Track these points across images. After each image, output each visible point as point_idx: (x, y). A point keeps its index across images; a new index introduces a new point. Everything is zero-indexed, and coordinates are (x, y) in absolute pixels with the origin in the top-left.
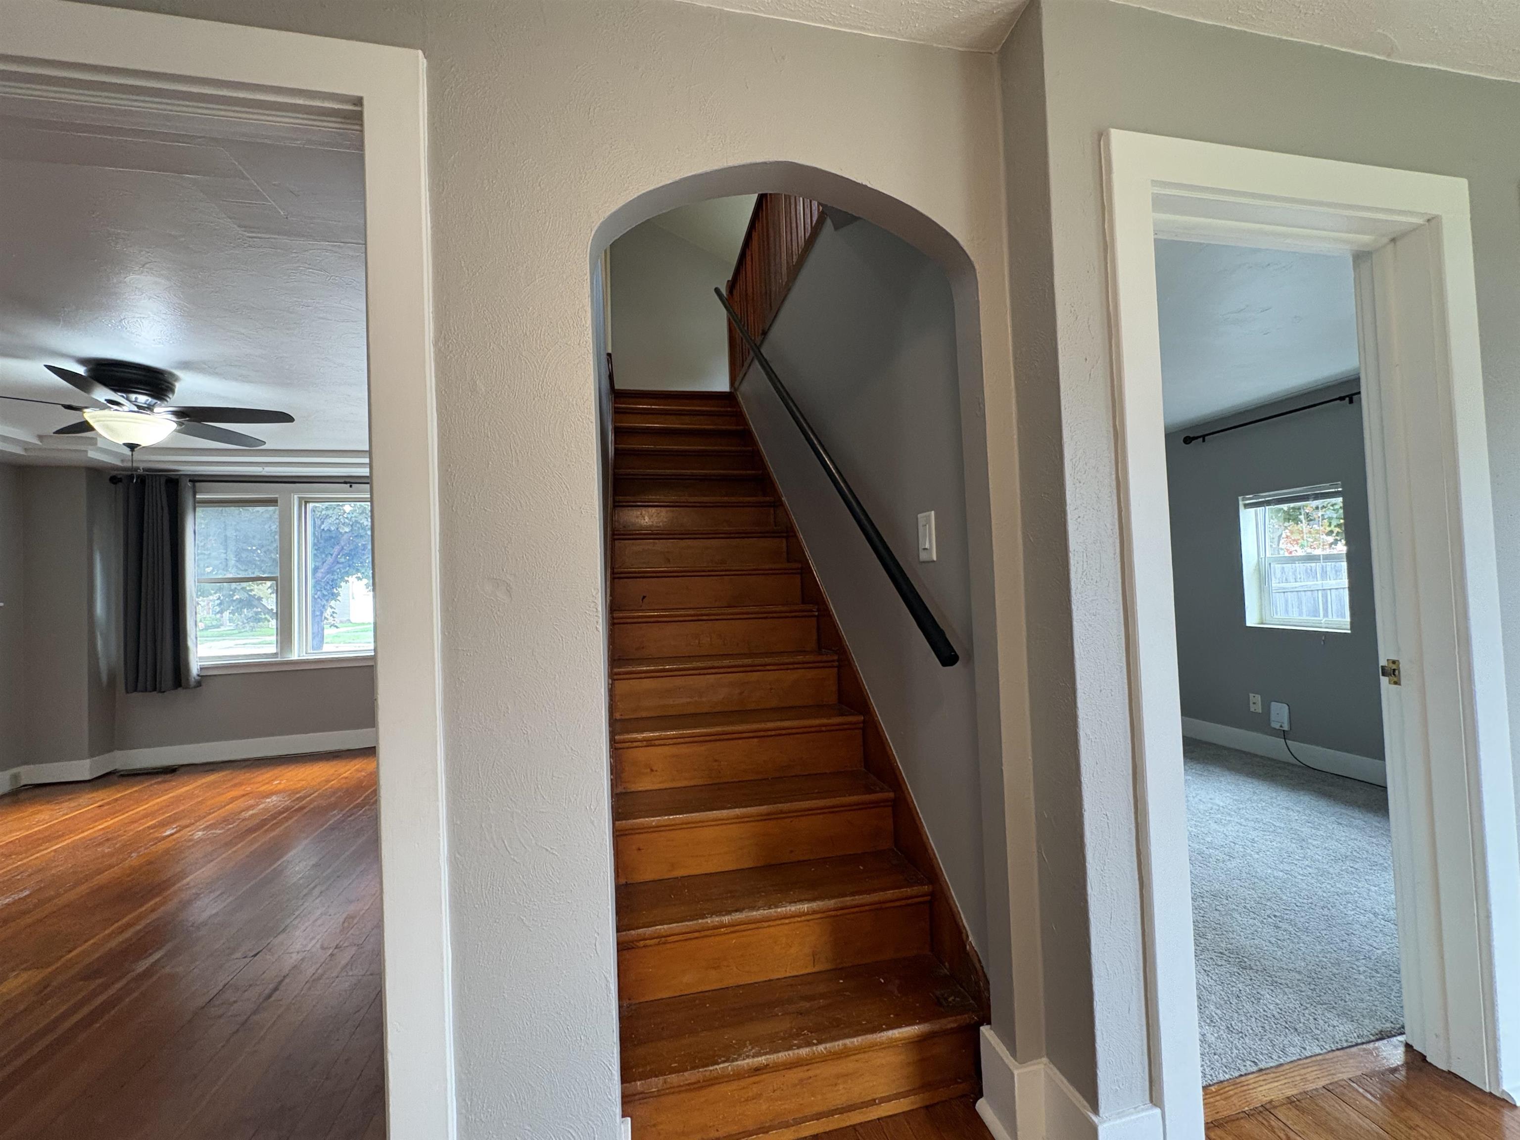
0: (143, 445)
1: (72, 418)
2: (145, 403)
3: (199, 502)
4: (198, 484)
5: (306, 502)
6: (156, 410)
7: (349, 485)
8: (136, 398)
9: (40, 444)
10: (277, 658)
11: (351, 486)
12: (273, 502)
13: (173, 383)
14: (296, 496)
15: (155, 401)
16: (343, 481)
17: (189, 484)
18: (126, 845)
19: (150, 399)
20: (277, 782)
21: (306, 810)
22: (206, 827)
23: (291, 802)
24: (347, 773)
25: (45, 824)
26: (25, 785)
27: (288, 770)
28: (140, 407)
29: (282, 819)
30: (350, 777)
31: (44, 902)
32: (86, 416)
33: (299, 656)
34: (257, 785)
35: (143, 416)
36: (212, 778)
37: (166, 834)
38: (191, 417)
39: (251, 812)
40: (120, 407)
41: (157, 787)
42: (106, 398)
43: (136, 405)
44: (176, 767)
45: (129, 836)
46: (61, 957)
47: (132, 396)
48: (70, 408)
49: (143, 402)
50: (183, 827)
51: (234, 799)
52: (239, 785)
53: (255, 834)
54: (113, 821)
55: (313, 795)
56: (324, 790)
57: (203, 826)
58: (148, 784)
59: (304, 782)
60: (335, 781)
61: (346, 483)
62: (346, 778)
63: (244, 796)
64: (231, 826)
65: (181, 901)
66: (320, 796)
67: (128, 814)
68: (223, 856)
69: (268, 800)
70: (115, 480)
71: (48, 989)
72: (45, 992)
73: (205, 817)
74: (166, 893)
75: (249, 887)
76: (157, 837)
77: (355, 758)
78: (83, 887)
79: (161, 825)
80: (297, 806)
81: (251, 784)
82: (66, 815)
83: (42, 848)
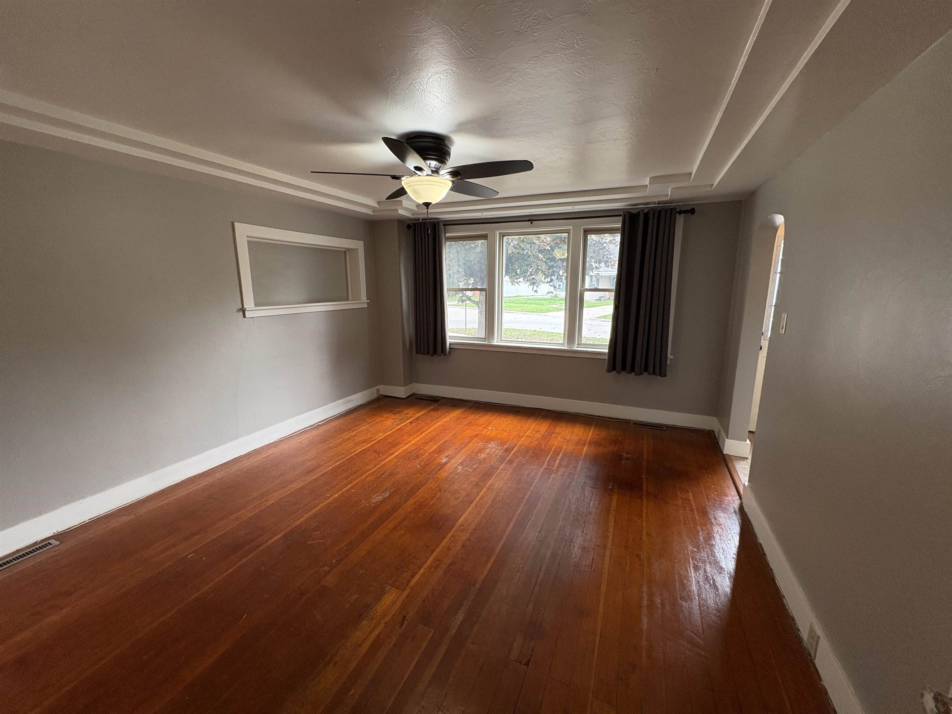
0: (433, 203)
1: (394, 187)
2: (435, 168)
3: (448, 239)
4: (446, 227)
5: (503, 236)
6: (442, 172)
7: (530, 222)
8: (430, 164)
9: (378, 207)
10: (486, 341)
11: (532, 223)
12: (485, 237)
13: (450, 147)
14: (499, 232)
15: (440, 165)
16: (528, 219)
17: (443, 227)
18: (426, 465)
19: (438, 164)
20: (490, 428)
21: (514, 465)
22: (462, 462)
23: (503, 452)
24: (529, 431)
25: (390, 430)
26: (382, 395)
27: (494, 417)
28: (433, 172)
29: (502, 469)
30: (532, 437)
31: (395, 508)
32: (403, 183)
33: (497, 342)
34: (481, 428)
35: (435, 178)
36: (456, 413)
37: (444, 461)
38: (460, 175)
39: (483, 456)
40: (422, 172)
41: (433, 413)
42: (415, 166)
43: (431, 170)
44: (439, 398)
45: (426, 456)
46: (409, 582)
47: (428, 162)
48: (394, 177)
49: (434, 167)
50: (450, 458)
51: (472, 438)
52: (471, 424)
53: (491, 481)
54: (417, 439)
55: (515, 449)
56: (520, 446)
57: (460, 461)
58: (428, 410)
59: (505, 433)
60: (524, 437)
61: (529, 220)
62: (530, 436)
63: (476, 436)
64: (474, 466)
65: (463, 546)
66: (518, 451)
67: (424, 434)
68: (477, 499)
69: (490, 446)
70: (409, 227)
71: (406, 623)
72: (405, 625)
73: (460, 451)
74: (453, 531)
75: (500, 546)
76: (439, 463)
77: (529, 417)
78: (412, 501)
79: (439, 451)
80: (508, 458)
81: (477, 425)
82: (398, 425)
83: (391, 452)
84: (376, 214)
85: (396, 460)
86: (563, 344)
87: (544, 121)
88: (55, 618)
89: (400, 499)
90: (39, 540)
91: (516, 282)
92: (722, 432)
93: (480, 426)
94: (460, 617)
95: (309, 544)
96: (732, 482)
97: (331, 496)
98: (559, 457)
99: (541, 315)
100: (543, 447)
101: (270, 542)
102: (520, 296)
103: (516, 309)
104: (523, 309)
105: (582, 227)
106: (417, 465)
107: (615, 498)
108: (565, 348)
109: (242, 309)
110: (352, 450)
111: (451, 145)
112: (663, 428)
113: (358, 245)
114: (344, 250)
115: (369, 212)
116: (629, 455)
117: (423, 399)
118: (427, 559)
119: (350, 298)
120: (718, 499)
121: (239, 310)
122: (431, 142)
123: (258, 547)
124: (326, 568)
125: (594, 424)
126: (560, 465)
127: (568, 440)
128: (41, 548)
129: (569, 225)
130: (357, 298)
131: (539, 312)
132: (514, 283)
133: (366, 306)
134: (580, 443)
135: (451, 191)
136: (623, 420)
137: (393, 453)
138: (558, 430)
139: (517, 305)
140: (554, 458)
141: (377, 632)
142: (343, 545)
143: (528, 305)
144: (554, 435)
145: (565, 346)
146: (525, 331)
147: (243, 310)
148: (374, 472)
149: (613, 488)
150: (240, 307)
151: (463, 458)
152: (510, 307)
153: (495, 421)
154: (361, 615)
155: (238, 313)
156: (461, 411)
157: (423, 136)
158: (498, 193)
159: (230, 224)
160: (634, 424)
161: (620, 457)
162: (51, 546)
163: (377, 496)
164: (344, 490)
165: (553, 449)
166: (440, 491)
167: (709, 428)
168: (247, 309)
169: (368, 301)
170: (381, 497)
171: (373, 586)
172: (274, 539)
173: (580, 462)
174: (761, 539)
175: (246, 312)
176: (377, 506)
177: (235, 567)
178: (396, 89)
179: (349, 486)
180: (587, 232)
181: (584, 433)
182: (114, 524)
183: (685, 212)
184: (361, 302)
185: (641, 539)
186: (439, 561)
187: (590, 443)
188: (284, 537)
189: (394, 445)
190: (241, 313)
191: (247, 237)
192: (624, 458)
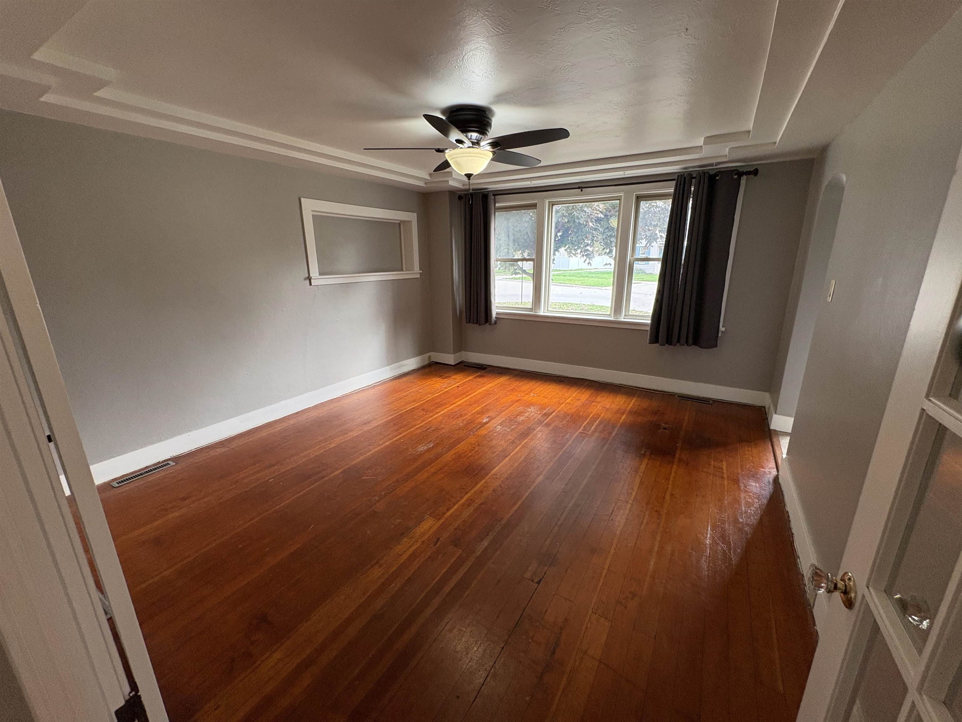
0: (475, 174)
1: (438, 160)
3: (497, 209)
4: (496, 197)
5: (553, 205)
6: (482, 144)
7: (580, 190)
8: (471, 136)
9: (428, 179)
10: (532, 311)
11: (582, 190)
12: (534, 206)
13: (491, 118)
14: (547, 201)
15: (481, 136)
16: (577, 186)
17: (493, 197)
18: (468, 424)
19: (478, 135)
20: (532, 395)
21: (551, 428)
22: (501, 422)
23: (542, 416)
24: (569, 399)
25: (439, 393)
26: (433, 362)
27: (537, 384)
28: (473, 143)
29: (539, 431)
30: (572, 404)
31: (438, 456)
32: (447, 156)
33: (544, 312)
34: (523, 394)
35: (475, 150)
36: (503, 380)
37: (484, 421)
38: (500, 145)
39: (522, 418)
40: (463, 145)
41: (479, 380)
42: (456, 138)
43: (471, 142)
44: (486, 366)
45: (469, 416)
46: (444, 514)
47: (469, 134)
48: (439, 151)
49: (475, 138)
50: (491, 419)
51: (513, 403)
52: (514, 391)
53: (526, 440)
54: (462, 401)
55: (553, 414)
56: (558, 411)
57: (500, 422)
58: (475, 376)
59: (546, 400)
60: (564, 404)
61: (579, 188)
62: (570, 404)
63: (517, 401)
64: (513, 427)
65: (494, 491)
66: (557, 416)
67: (468, 397)
68: (512, 454)
69: (529, 410)
70: (460, 198)
71: (439, 543)
72: (438, 545)
73: (500, 414)
74: (487, 478)
75: (527, 494)
76: (480, 422)
77: (572, 386)
78: (452, 452)
79: (482, 412)
80: (545, 422)
81: (520, 391)
82: (446, 388)
83: (437, 411)
84: (428, 186)
85: (441, 418)
86: (610, 315)
87: (580, 87)
88: (176, 514)
89: (442, 449)
90: (161, 461)
91: (573, 254)
92: (772, 408)
93: (523, 392)
94: (485, 543)
95: (363, 479)
96: (772, 455)
97: (383, 444)
98: (596, 424)
99: (602, 289)
100: (581, 414)
101: (332, 475)
102: (581, 269)
103: (576, 283)
104: (584, 283)
105: (635, 194)
106: (460, 423)
107: (645, 461)
108: (612, 319)
109: (308, 277)
110: (403, 408)
111: (492, 116)
112: (709, 402)
113: (411, 217)
114: (399, 222)
115: (421, 184)
116: (667, 425)
117: (470, 367)
118: (462, 498)
119: (404, 270)
120: (753, 470)
121: (305, 279)
122: (472, 114)
123: (324, 477)
124: (377, 498)
125: (637, 395)
126: (595, 431)
127: (608, 409)
128: (162, 466)
129: (620, 192)
130: (410, 268)
131: (600, 286)
132: (571, 255)
133: (418, 276)
134: (620, 412)
135: (493, 161)
136: (668, 392)
137: (440, 412)
138: (599, 399)
139: (578, 278)
140: (590, 424)
141: (414, 547)
142: (391, 482)
143: (589, 279)
144: (594, 404)
145: (611, 317)
146: (583, 305)
147: (309, 279)
148: (422, 426)
149: (645, 452)
150: (307, 276)
151: (503, 419)
152: (570, 280)
153: (537, 389)
154: (403, 534)
155: (306, 281)
156: (506, 378)
157: (465, 109)
158: (540, 161)
159: (298, 199)
160: (679, 397)
161: (658, 427)
162: (169, 466)
163: (422, 446)
164: (394, 439)
165: (591, 416)
166: (479, 445)
167: (760, 405)
168: (313, 278)
169: (421, 272)
170: (426, 447)
171: (414, 514)
172: (336, 473)
173: (616, 429)
174: (789, 507)
175: (312, 281)
176: (421, 455)
177: (304, 491)
178: (436, 68)
179: (399, 437)
180: (639, 198)
181: (625, 402)
182: (212, 453)
183: (748, 173)
184: (415, 272)
185: (664, 498)
186: (470, 502)
187: (630, 412)
188: (344, 472)
189: (440, 405)
190: (308, 281)
191: (313, 211)
192: (662, 428)
